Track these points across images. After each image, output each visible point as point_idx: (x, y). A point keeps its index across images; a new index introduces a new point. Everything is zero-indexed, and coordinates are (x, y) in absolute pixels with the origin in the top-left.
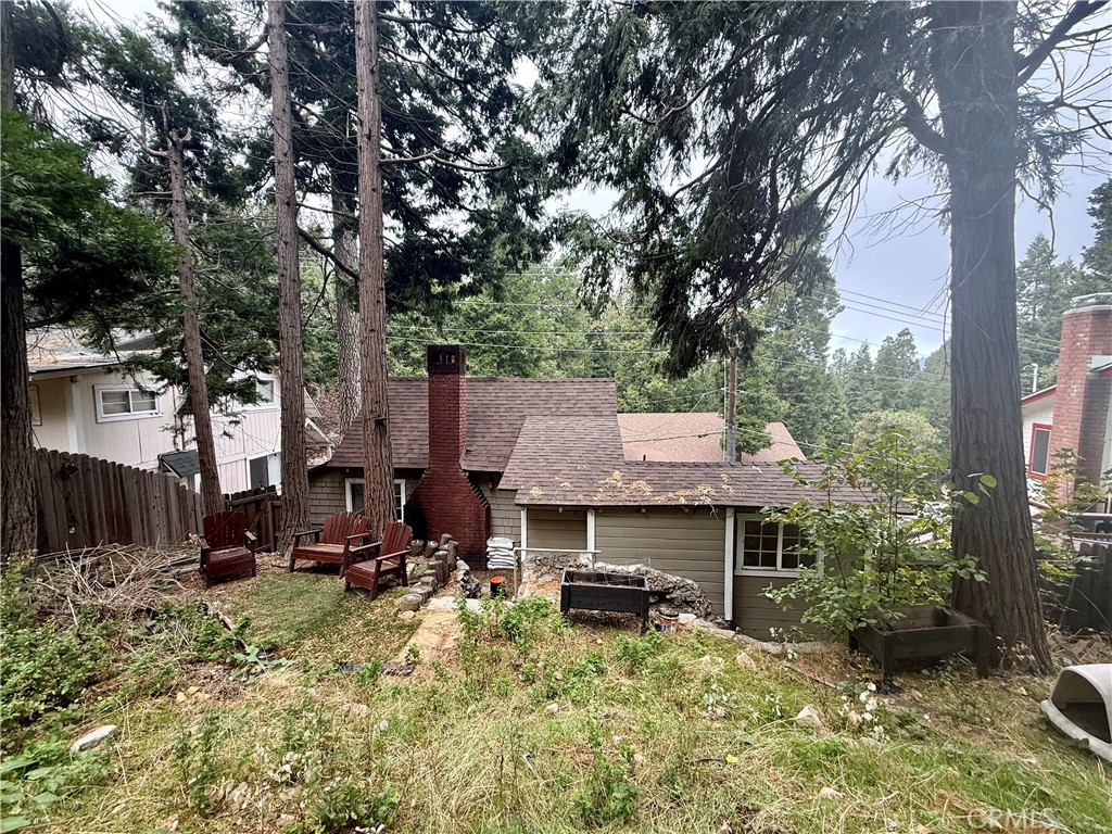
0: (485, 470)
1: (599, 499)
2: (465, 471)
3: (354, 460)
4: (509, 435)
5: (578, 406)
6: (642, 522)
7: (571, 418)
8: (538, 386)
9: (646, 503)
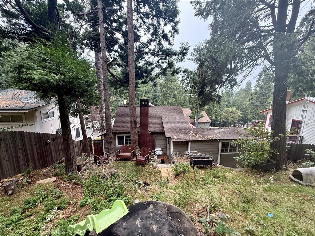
0: (155, 131)
1: (191, 139)
2: (150, 132)
3: (119, 130)
4: (158, 122)
5: (174, 113)
6: (201, 144)
7: (173, 117)
8: (162, 108)
9: (203, 139)
